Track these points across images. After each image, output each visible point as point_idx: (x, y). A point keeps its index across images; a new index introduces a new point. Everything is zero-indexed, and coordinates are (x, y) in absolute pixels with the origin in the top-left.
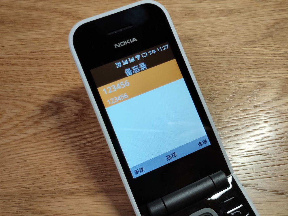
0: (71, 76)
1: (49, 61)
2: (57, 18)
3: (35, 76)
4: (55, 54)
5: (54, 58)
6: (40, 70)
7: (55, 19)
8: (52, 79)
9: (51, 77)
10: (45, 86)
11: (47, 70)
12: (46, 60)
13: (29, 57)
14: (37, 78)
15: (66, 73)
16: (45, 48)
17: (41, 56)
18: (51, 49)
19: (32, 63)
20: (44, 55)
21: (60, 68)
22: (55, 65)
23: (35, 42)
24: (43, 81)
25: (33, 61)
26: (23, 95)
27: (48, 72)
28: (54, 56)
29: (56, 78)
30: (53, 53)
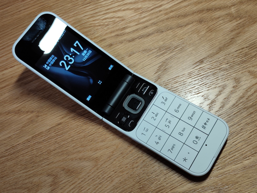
0: (38, 158)
1: (19, 153)
2: (13, 117)
3: (15, 167)
4: (21, 146)
5: (22, 150)
6: (16, 162)
7: (12, 118)
8: (27, 165)
9: (25, 164)
10: (24, 173)
11: (21, 160)
12: (18, 153)
13: (5, 155)
14: (16, 168)
15: (33, 158)
16: (13, 143)
17: (13, 151)
18: (18, 143)
19: (9, 159)
20: (14, 149)
21: (28, 155)
22: (25, 154)
23: (5, 142)
24: (21, 170)
25: (9, 157)
26: (12, 185)
27: (22, 162)
28: (21, 148)
29: (29, 163)
30: (20, 146)
